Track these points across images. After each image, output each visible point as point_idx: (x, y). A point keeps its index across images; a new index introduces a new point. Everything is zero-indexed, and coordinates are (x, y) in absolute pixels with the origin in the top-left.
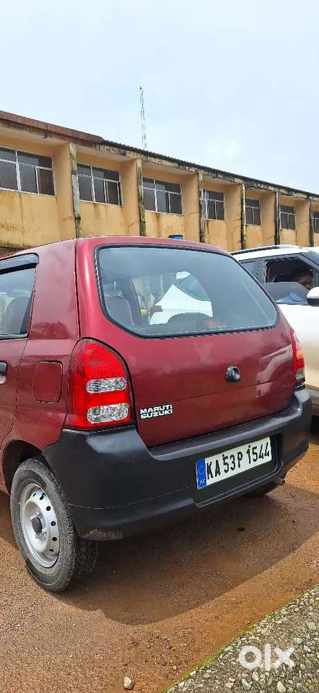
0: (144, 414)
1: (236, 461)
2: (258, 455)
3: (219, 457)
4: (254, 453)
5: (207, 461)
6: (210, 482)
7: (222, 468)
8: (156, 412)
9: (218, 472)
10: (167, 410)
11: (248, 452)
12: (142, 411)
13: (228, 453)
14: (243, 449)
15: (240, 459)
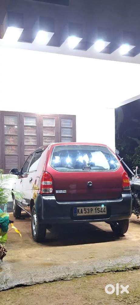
0: (57, 192)
1: (90, 211)
2: (100, 211)
3: (83, 208)
4: (98, 210)
5: (78, 208)
6: (78, 215)
7: (84, 212)
8: (61, 192)
9: (82, 212)
10: (64, 192)
11: (95, 209)
12: (56, 191)
13: (87, 208)
14: (94, 208)
15: (91, 211)
